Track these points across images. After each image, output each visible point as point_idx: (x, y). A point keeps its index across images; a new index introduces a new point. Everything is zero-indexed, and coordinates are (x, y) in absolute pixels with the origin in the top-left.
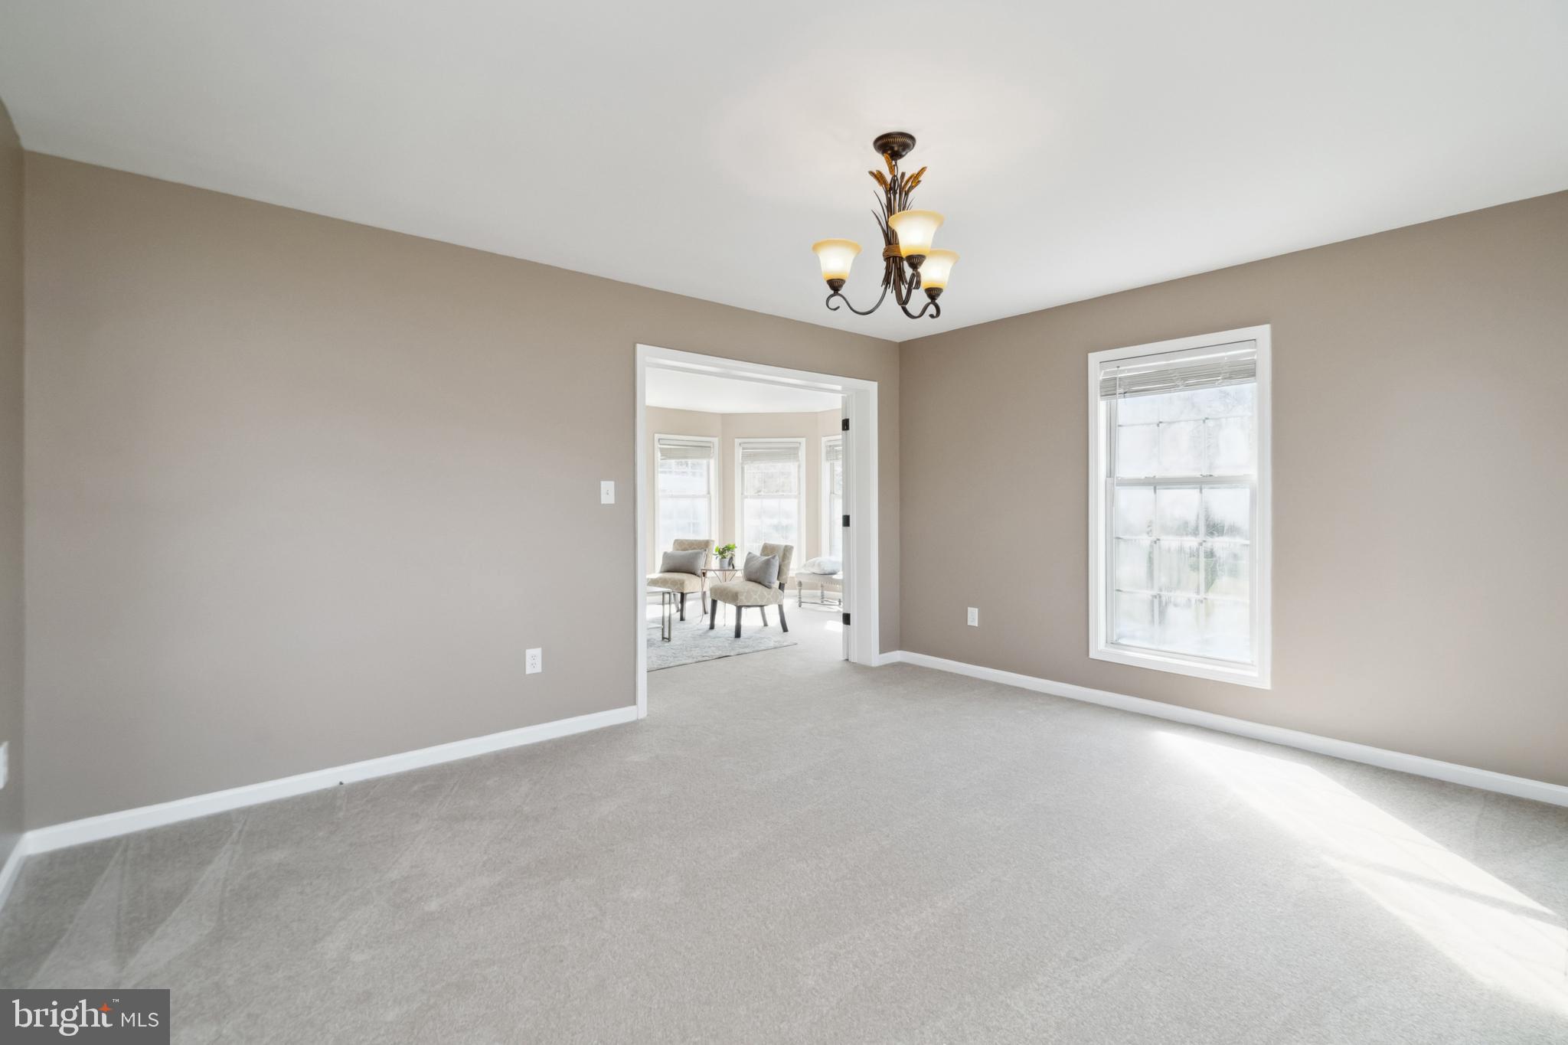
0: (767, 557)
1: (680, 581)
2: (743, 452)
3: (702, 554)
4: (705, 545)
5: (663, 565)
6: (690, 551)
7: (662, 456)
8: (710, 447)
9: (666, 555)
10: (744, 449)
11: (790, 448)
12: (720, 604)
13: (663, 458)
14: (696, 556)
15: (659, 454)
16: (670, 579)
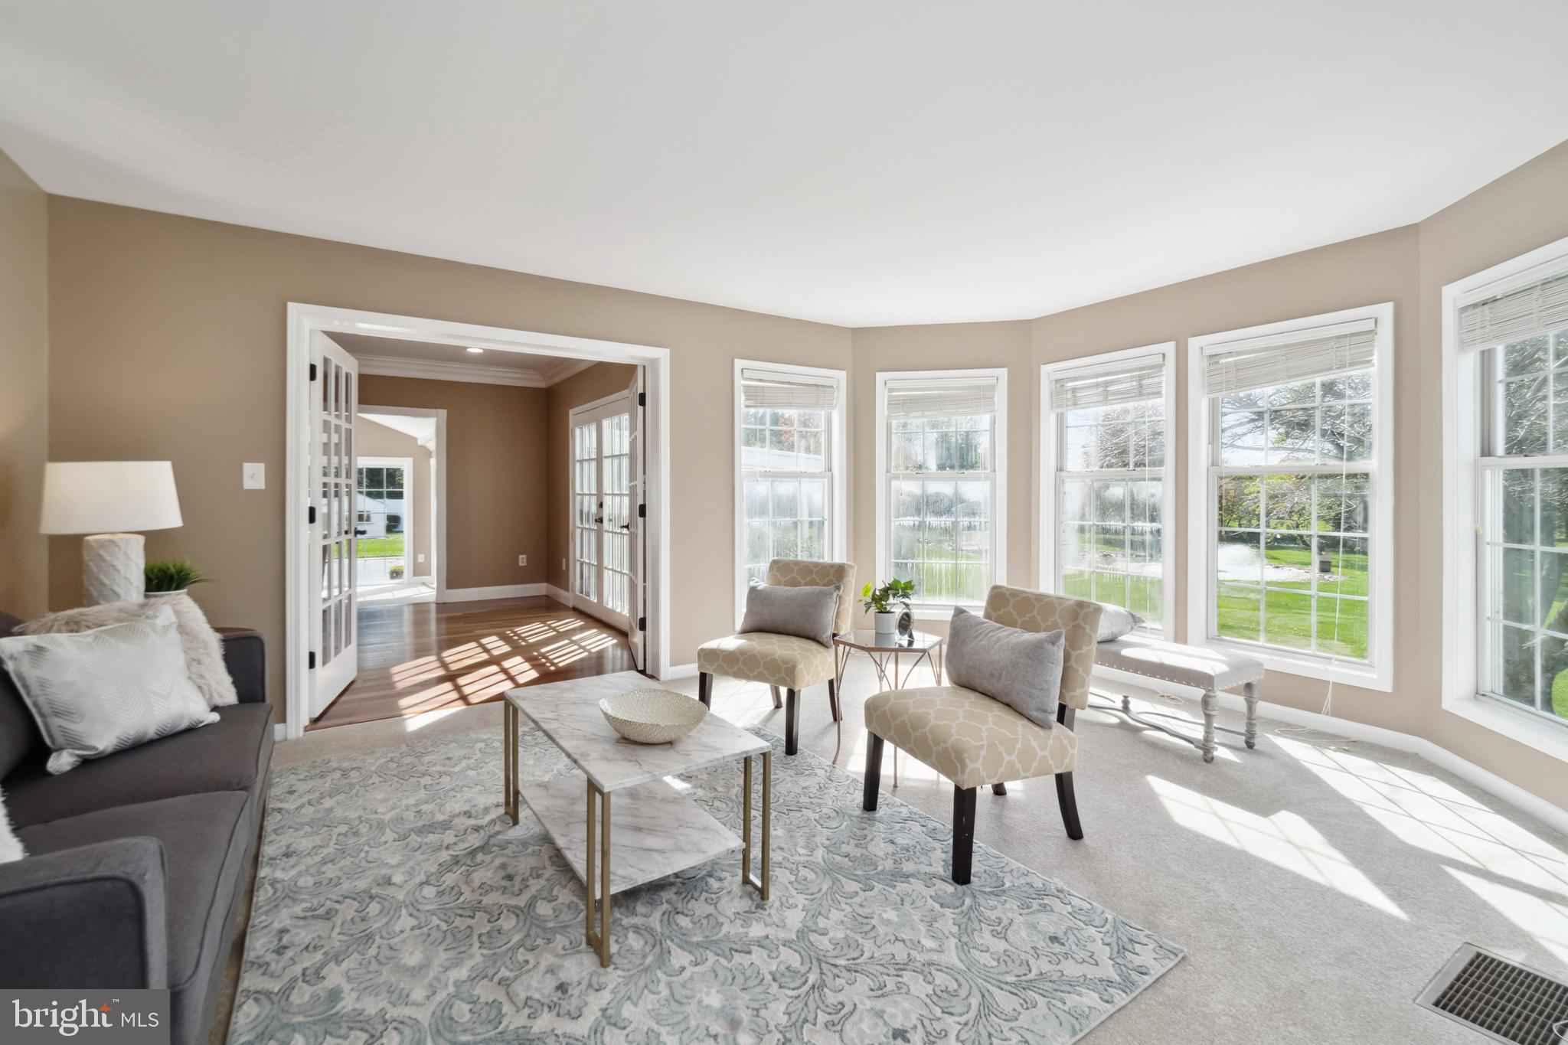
0: (1028, 636)
1: (786, 662)
2: (889, 396)
3: (831, 594)
4: (835, 575)
5: (747, 615)
6: (808, 589)
7: (747, 400)
8: (832, 387)
9: (754, 594)
10: (891, 390)
11: (978, 388)
12: (888, 748)
13: (749, 403)
14: (816, 604)
15: (743, 397)
16: (764, 656)
